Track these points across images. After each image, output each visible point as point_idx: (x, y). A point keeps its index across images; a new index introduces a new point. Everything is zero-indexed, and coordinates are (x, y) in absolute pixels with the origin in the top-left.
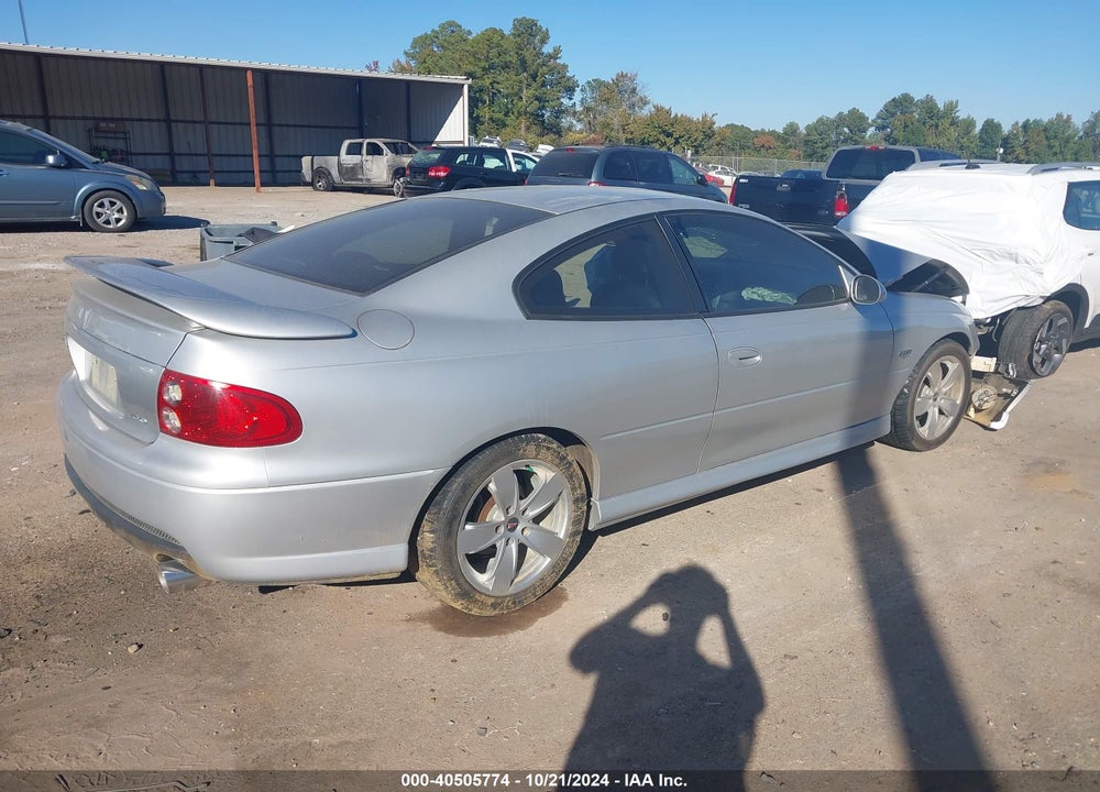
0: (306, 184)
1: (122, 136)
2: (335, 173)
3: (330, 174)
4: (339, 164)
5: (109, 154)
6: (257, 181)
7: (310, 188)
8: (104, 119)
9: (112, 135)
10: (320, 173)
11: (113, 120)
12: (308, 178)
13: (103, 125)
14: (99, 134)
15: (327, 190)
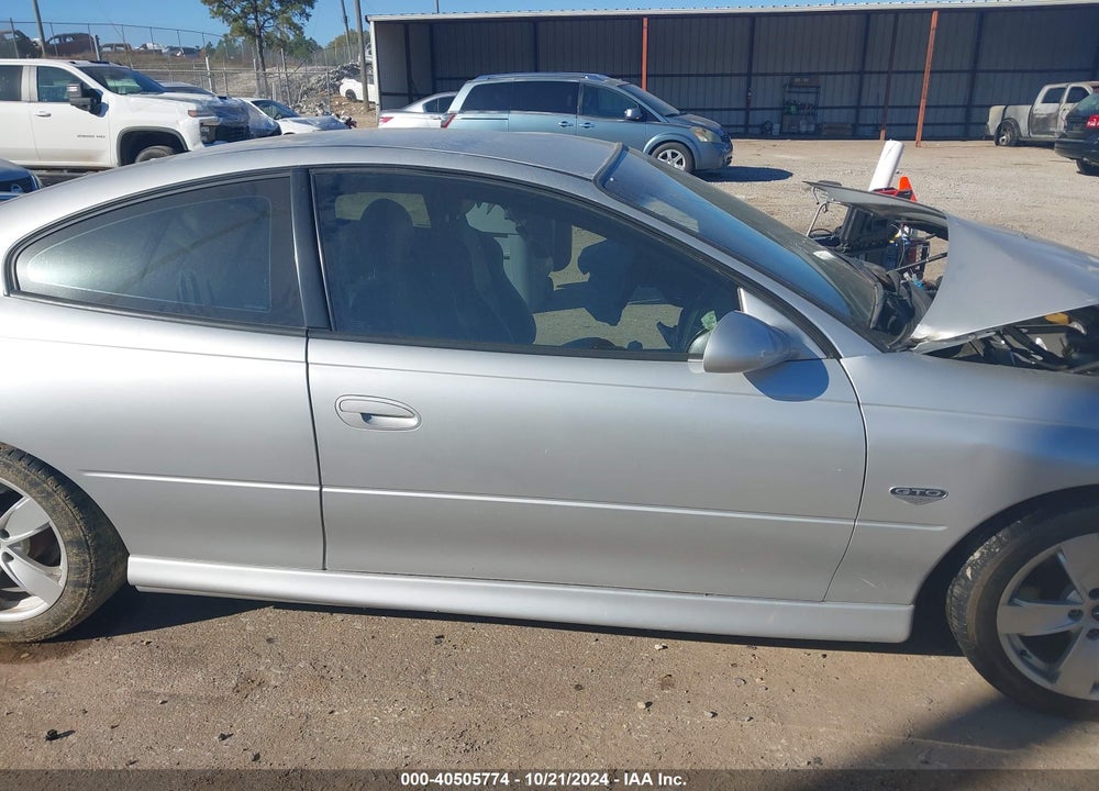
0: (989, 138)
1: (814, 90)
2: (1023, 125)
3: (1017, 126)
4: (1031, 115)
5: (798, 109)
6: (919, 134)
7: (993, 143)
8: (800, 75)
9: (804, 90)
10: (1007, 125)
11: (809, 74)
12: (992, 131)
13: (797, 80)
14: (794, 89)
15: (1009, 144)
